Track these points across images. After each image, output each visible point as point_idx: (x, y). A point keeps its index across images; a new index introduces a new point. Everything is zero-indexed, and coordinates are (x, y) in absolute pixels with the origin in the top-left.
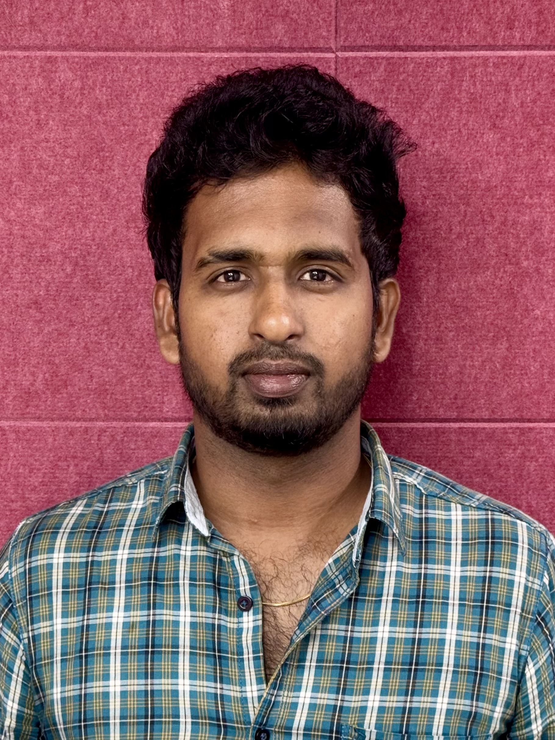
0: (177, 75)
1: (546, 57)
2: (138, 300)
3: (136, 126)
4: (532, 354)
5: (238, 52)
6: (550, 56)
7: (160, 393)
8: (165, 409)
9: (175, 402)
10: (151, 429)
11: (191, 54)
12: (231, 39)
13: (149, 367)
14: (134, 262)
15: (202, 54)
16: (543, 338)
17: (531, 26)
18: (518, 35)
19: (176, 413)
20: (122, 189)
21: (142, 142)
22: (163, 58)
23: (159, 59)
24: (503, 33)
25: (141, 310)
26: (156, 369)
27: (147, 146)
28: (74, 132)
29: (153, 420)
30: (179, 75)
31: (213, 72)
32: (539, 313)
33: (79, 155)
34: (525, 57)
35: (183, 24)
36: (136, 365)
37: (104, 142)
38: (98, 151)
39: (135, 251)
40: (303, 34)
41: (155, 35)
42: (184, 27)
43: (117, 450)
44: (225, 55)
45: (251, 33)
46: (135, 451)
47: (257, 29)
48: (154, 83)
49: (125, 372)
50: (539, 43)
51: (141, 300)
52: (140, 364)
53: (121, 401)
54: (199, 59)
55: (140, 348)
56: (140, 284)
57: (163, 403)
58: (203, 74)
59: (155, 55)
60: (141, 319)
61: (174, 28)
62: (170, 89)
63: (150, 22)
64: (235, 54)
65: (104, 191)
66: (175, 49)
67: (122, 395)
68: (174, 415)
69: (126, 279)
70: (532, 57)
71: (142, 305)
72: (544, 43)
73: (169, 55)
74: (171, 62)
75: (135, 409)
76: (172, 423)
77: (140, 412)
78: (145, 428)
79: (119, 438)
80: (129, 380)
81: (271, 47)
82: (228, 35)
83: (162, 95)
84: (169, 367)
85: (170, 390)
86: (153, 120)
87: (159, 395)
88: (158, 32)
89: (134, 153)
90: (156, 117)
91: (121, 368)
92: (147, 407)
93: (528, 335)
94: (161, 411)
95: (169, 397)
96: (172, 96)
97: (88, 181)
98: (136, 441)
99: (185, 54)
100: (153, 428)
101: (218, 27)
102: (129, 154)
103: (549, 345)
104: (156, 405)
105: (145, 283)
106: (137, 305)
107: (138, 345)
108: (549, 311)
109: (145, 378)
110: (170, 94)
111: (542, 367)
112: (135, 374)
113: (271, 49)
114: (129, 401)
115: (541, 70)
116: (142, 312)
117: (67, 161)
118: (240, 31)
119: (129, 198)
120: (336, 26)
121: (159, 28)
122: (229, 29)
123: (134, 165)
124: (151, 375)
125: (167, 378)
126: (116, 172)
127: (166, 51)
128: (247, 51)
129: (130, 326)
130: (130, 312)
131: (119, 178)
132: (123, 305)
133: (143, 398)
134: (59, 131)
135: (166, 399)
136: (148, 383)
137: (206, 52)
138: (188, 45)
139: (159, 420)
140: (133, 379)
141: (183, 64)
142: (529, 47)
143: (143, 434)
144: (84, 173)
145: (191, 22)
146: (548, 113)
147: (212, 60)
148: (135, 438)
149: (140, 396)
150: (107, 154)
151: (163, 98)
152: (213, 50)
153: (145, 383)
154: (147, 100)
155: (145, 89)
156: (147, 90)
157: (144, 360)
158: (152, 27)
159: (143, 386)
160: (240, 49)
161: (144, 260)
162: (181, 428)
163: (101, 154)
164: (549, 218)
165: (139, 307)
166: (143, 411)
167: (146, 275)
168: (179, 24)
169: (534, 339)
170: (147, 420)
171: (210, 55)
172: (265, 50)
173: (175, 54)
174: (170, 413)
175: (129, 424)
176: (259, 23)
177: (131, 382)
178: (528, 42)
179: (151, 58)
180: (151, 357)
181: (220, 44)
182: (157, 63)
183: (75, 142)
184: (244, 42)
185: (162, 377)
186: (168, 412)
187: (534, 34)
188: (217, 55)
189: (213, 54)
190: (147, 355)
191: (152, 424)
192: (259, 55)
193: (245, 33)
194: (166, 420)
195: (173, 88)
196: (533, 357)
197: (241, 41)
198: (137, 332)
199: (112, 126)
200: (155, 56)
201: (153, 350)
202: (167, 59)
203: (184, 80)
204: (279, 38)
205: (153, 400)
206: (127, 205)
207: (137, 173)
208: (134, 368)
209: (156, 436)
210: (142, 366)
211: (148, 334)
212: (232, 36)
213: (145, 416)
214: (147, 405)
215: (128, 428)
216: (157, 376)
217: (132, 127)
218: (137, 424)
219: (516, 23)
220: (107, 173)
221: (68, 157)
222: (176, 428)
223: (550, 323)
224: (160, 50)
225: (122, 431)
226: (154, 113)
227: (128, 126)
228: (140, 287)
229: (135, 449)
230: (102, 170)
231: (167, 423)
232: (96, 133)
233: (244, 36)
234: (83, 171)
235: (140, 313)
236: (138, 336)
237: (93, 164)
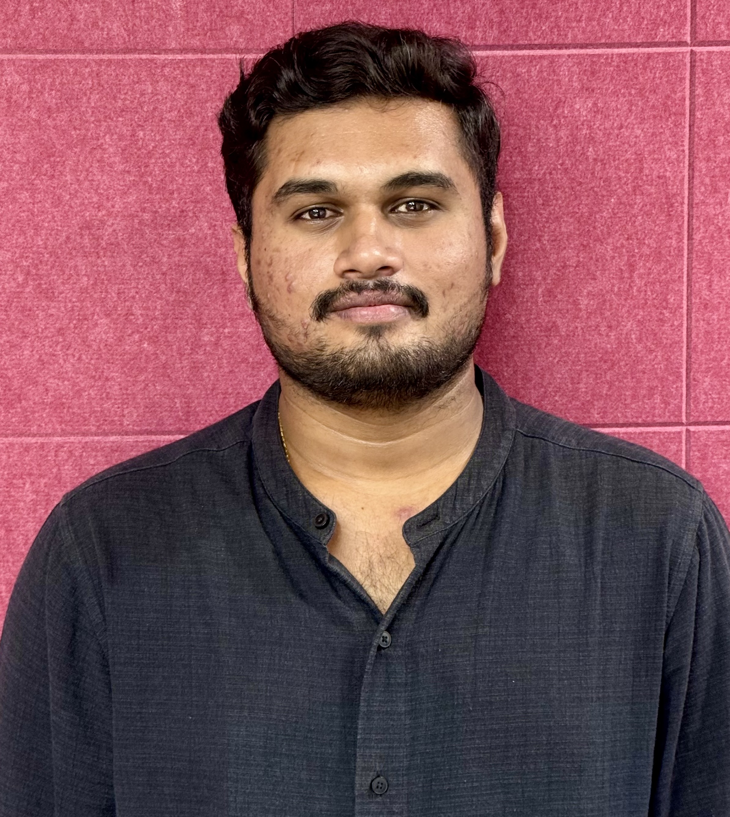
0: (129, 77)
1: (509, 57)
2: (94, 310)
3: (87, 130)
4: (504, 359)
5: (193, 54)
6: (513, 56)
7: (120, 405)
8: (126, 423)
9: (135, 415)
10: (111, 444)
11: (144, 56)
12: (185, 41)
13: (107, 379)
14: (89, 270)
15: (155, 56)
16: (515, 343)
17: (492, 27)
18: (480, 35)
19: (137, 426)
20: (74, 196)
21: (95, 147)
22: (114, 60)
23: (110, 61)
24: (464, 33)
25: (97, 320)
26: (115, 380)
27: (100, 151)
28: (23, 137)
29: (113, 434)
30: (132, 77)
31: (166, 74)
32: (510, 317)
33: (28, 160)
34: (488, 57)
35: (134, 24)
36: (93, 377)
37: (55, 147)
38: (49, 156)
39: (90, 259)
40: (259, 35)
41: (105, 36)
42: (135, 28)
43: (76, 466)
44: (179, 57)
45: (206, 35)
46: (96, 467)
47: (211, 30)
48: (106, 86)
49: (82, 385)
50: (501, 43)
51: (98, 309)
52: (97, 376)
53: (80, 414)
54: (152, 61)
55: (98, 359)
56: (95, 293)
57: (124, 416)
58: (156, 76)
59: (105, 57)
60: (98, 329)
61: (125, 30)
62: (122, 93)
63: (100, 23)
64: (190, 56)
65: (56, 197)
66: (127, 51)
67: (79, 408)
68: (135, 428)
69: (81, 288)
70: (494, 57)
71: (98, 315)
72: (507, 43)
73: (120, 57)
74: (123, 64)
75: (94, 423)
76: (133, 437)
77: (99, 426)
78: (105, 442)
79: (77, 454)
80: (87, 393)
81: (227, 48)
82: (181, 36)
83: (115, 98)
84: (129, 378)
85: (130, 403)
86: (105, 124)
87: (119, 408)
88: (108, 34)
89: (86, 158)
90: (108, 120)
91: (78, 380)
92: (106, 421)
93: (500, 339)
94: (121, 424)
95: (128, 410)
96: (125, 99)
97: (38, 187)
98: (96, 456)
99: (137, 56)
100: (113, 442)
101: (170, 29)
102: (81, 158)
103: (522, 349)
104: (116, 418)
105: (101, 292)
106: (93, 314)
107: (96, 356)
108: (520, 315)
109: (103, 391)
110: (123, 97)
111: (515, 372)
112: (93, 386)
113: (227, 50)
114: (87, 415)
115: (504, 70)
116: (99, 322)
117: (16, 167)
118: (194, 33)
119: (82, 204)
120: (293, 26)
121: (109, 30)
122: (182, 30)
123: (87, 170)
124: (110, 387)
125: (127, 390)
126: (68, 177)
127: (117, 52)
128: (202, 53)
129: (87, 337)
130: (86, 322)
131: (71, 184)
132: (79, 315)
133: (102, 411)
134: (7, 136)
135: (126, 412)
136: (107, 396)
137: (159, 54)
138: (140, 47)
139: (120, 434)
140: (91, 392)
141: (135, 66)
142: (492, 47)
143: (102, 449)
144: (35, 179)
145: (143, 23)
146: (513, 113)
147: (166, 62)
148: (94, 454)
149: (99, 409)
150: (58, 159)
151: (116, 102)
152: (166, 51)
153: (104, 395)
154: (99, 104)
155: (96, 92)
156: (98, 93)
157: (103, 372)
158: (102, 29)
159: (102, 399)
160: (195, 51)
161: (99, 268)
162: (143, 442)
163: (52, 159)
164: (517, 220)
165: (96, 317)
166: (102, 424)
167: (103, 283)
168: (130, 25)
169: (506, 343)
170: (106, 434)
171: (162, 57)
172: (220, 52)
173: (128, 57)
174: (131, 426)
175: (87, 439)
176: (213, 25)
177: (89, 394)
178: (490, 42)
179: (101, 60)
180: (109, 368)
181: (173, 45)
182: (108, 66)
183: (24, 148)
184: (198, 43)
185: (121, 389)
186: (128, 425)
187: (496, 32)
188: (171, 57)
189: (166, 56)
190: (105, 367)
191: (112, 438)
192: (215, 56)
193: (199, 35)
194: (127, 434)
195: (125, 91)
196: (505, 363)
197: (196, 42)
198: (94, 343)
199: (63, 130)
200: (106, 59)
201: (111, 361)
202: (118, 62)
203: (137, 83)
204: (234, 39)
205: (112, 412)
206: (81, 212)
207: (90, 178)
208: (92, 380)
209: (117, 451)
210: (100, 378)
211: (106, 345)
212: (186, 38)
213: (104, 430)
214: (107, 418)
215: (86, 443)
216: (116, 387)
217: (83, 132)
218: (96, 438)
219: (478, 23)
220: (58, 179)
221: (17, 163)
222: (137, 441)
223: (522, 327)
224: (111, 52)
225: (81, 446)
226: (106, 117)
227: (80, 130)
228: (95, 296)
229: (94, 465)
230: (53, 175)
231: (128, 437)
232: (45, 138)
233: (198, 38)
234: (33, 177)
235: (96, 324)
236: (95, 347)
237: (43, 170)
